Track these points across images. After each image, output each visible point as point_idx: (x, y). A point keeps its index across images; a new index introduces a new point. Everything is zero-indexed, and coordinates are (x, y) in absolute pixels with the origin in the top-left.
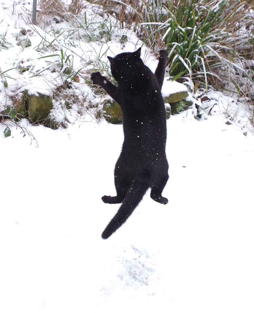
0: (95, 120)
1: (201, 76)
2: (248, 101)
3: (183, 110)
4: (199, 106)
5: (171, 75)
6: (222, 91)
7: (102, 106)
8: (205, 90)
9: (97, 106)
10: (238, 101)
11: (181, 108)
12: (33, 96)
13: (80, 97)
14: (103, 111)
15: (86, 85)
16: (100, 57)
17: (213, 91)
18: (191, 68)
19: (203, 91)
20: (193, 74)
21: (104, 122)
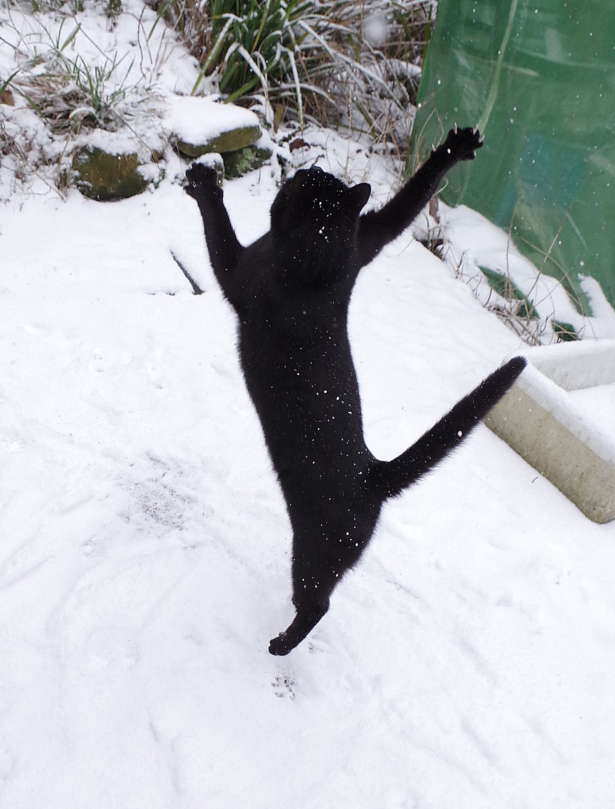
0: (54, 193)
1: (288, 93)
2: (392, 152)
3: (252, 169)
4: (286, 160)
5: (223, 92)
6: (336, 129)
7: (70, 160)
8: (297, 125)
9: (58, 161)
10: (371, 151)
11: (246, 164)
13: (19, 140)
14: (72, 172)
15: (30, 112)
16: (60, 47)
17: (316, 128)
18: (266, 75)
19: (295, 128)
20: (271, 89)
21: (76, 196)
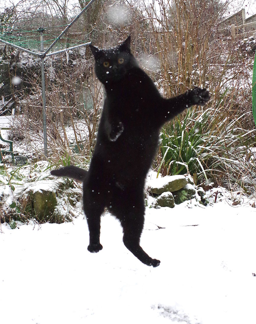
3: (187, 199)
12: (37, 193)
